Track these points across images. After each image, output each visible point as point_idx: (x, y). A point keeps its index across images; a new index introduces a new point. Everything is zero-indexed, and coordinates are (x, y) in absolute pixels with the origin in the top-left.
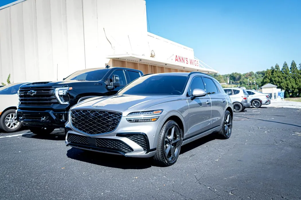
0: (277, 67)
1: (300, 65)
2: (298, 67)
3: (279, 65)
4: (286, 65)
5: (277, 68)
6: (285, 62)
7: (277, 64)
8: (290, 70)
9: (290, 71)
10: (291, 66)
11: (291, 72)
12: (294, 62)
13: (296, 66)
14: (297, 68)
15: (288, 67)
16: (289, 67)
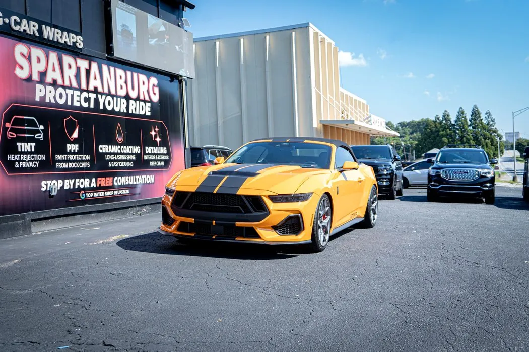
0: (446, 116)
1: (486, 114)
2: (484, 119)
3: (450, 114)
4: (463, 113)
5: (446, 120)
6: (461, 108)
7: (446, 111)
8: (469, 123)
9: (470, 126)
10: (472, 116)
11: (471, 128)
12: (477, 108)
13: (480, 117)
14: (482, 120)
15: (465, 118)
16: (469, 117)
